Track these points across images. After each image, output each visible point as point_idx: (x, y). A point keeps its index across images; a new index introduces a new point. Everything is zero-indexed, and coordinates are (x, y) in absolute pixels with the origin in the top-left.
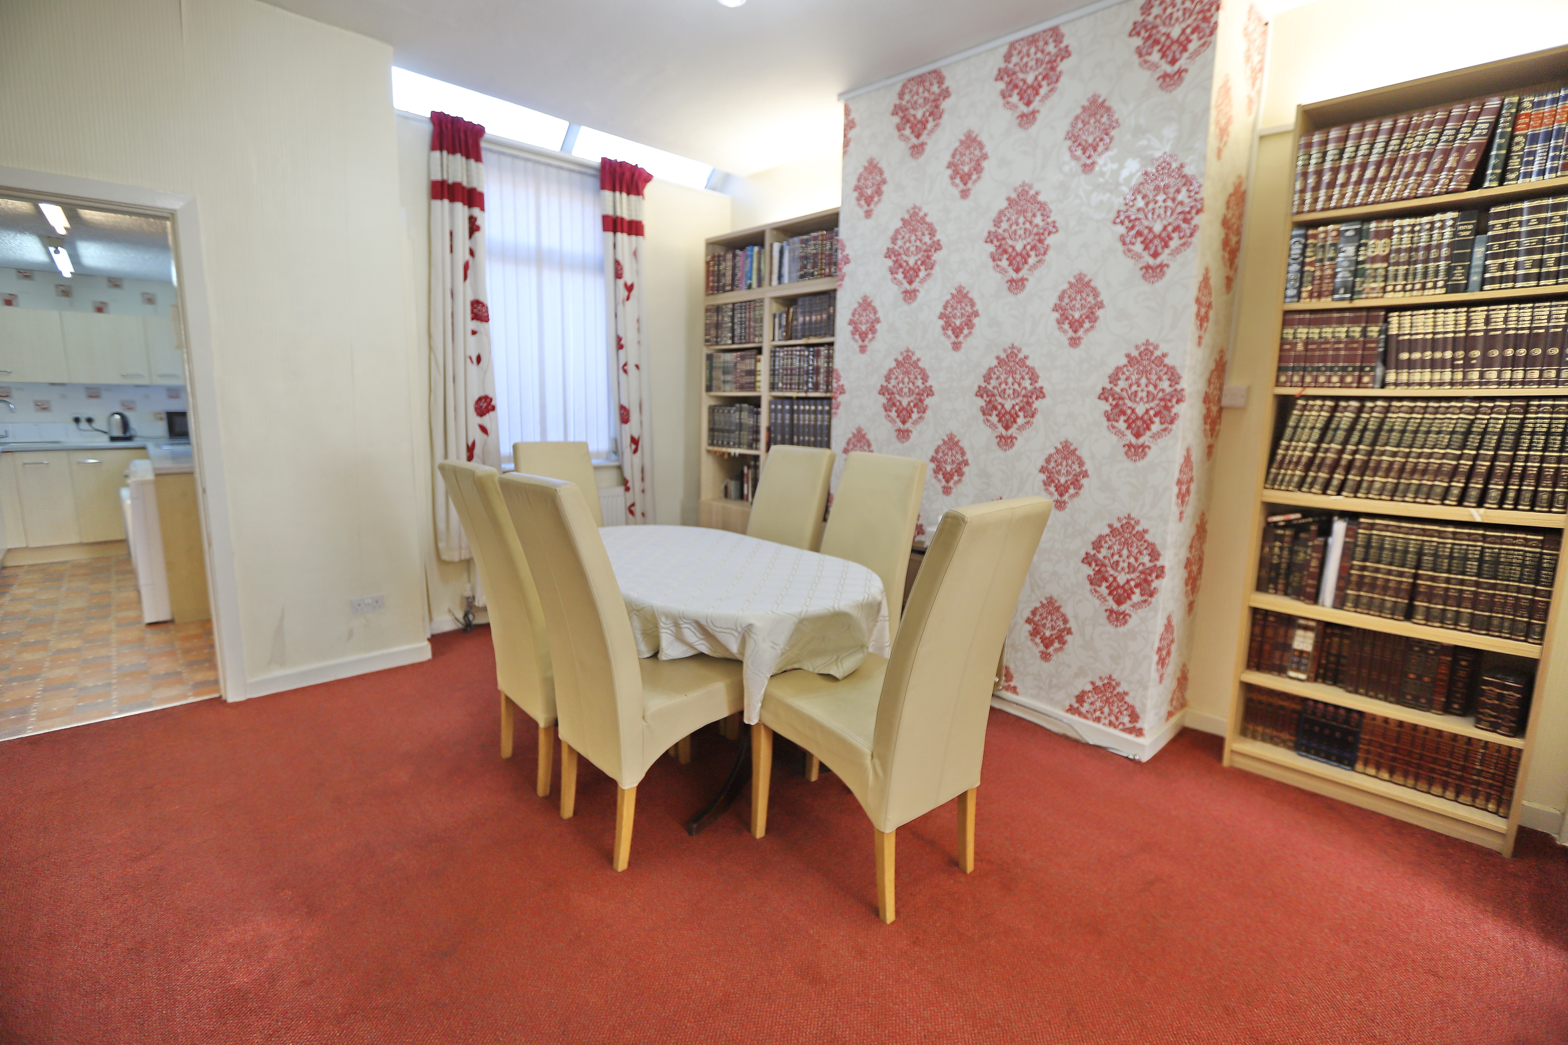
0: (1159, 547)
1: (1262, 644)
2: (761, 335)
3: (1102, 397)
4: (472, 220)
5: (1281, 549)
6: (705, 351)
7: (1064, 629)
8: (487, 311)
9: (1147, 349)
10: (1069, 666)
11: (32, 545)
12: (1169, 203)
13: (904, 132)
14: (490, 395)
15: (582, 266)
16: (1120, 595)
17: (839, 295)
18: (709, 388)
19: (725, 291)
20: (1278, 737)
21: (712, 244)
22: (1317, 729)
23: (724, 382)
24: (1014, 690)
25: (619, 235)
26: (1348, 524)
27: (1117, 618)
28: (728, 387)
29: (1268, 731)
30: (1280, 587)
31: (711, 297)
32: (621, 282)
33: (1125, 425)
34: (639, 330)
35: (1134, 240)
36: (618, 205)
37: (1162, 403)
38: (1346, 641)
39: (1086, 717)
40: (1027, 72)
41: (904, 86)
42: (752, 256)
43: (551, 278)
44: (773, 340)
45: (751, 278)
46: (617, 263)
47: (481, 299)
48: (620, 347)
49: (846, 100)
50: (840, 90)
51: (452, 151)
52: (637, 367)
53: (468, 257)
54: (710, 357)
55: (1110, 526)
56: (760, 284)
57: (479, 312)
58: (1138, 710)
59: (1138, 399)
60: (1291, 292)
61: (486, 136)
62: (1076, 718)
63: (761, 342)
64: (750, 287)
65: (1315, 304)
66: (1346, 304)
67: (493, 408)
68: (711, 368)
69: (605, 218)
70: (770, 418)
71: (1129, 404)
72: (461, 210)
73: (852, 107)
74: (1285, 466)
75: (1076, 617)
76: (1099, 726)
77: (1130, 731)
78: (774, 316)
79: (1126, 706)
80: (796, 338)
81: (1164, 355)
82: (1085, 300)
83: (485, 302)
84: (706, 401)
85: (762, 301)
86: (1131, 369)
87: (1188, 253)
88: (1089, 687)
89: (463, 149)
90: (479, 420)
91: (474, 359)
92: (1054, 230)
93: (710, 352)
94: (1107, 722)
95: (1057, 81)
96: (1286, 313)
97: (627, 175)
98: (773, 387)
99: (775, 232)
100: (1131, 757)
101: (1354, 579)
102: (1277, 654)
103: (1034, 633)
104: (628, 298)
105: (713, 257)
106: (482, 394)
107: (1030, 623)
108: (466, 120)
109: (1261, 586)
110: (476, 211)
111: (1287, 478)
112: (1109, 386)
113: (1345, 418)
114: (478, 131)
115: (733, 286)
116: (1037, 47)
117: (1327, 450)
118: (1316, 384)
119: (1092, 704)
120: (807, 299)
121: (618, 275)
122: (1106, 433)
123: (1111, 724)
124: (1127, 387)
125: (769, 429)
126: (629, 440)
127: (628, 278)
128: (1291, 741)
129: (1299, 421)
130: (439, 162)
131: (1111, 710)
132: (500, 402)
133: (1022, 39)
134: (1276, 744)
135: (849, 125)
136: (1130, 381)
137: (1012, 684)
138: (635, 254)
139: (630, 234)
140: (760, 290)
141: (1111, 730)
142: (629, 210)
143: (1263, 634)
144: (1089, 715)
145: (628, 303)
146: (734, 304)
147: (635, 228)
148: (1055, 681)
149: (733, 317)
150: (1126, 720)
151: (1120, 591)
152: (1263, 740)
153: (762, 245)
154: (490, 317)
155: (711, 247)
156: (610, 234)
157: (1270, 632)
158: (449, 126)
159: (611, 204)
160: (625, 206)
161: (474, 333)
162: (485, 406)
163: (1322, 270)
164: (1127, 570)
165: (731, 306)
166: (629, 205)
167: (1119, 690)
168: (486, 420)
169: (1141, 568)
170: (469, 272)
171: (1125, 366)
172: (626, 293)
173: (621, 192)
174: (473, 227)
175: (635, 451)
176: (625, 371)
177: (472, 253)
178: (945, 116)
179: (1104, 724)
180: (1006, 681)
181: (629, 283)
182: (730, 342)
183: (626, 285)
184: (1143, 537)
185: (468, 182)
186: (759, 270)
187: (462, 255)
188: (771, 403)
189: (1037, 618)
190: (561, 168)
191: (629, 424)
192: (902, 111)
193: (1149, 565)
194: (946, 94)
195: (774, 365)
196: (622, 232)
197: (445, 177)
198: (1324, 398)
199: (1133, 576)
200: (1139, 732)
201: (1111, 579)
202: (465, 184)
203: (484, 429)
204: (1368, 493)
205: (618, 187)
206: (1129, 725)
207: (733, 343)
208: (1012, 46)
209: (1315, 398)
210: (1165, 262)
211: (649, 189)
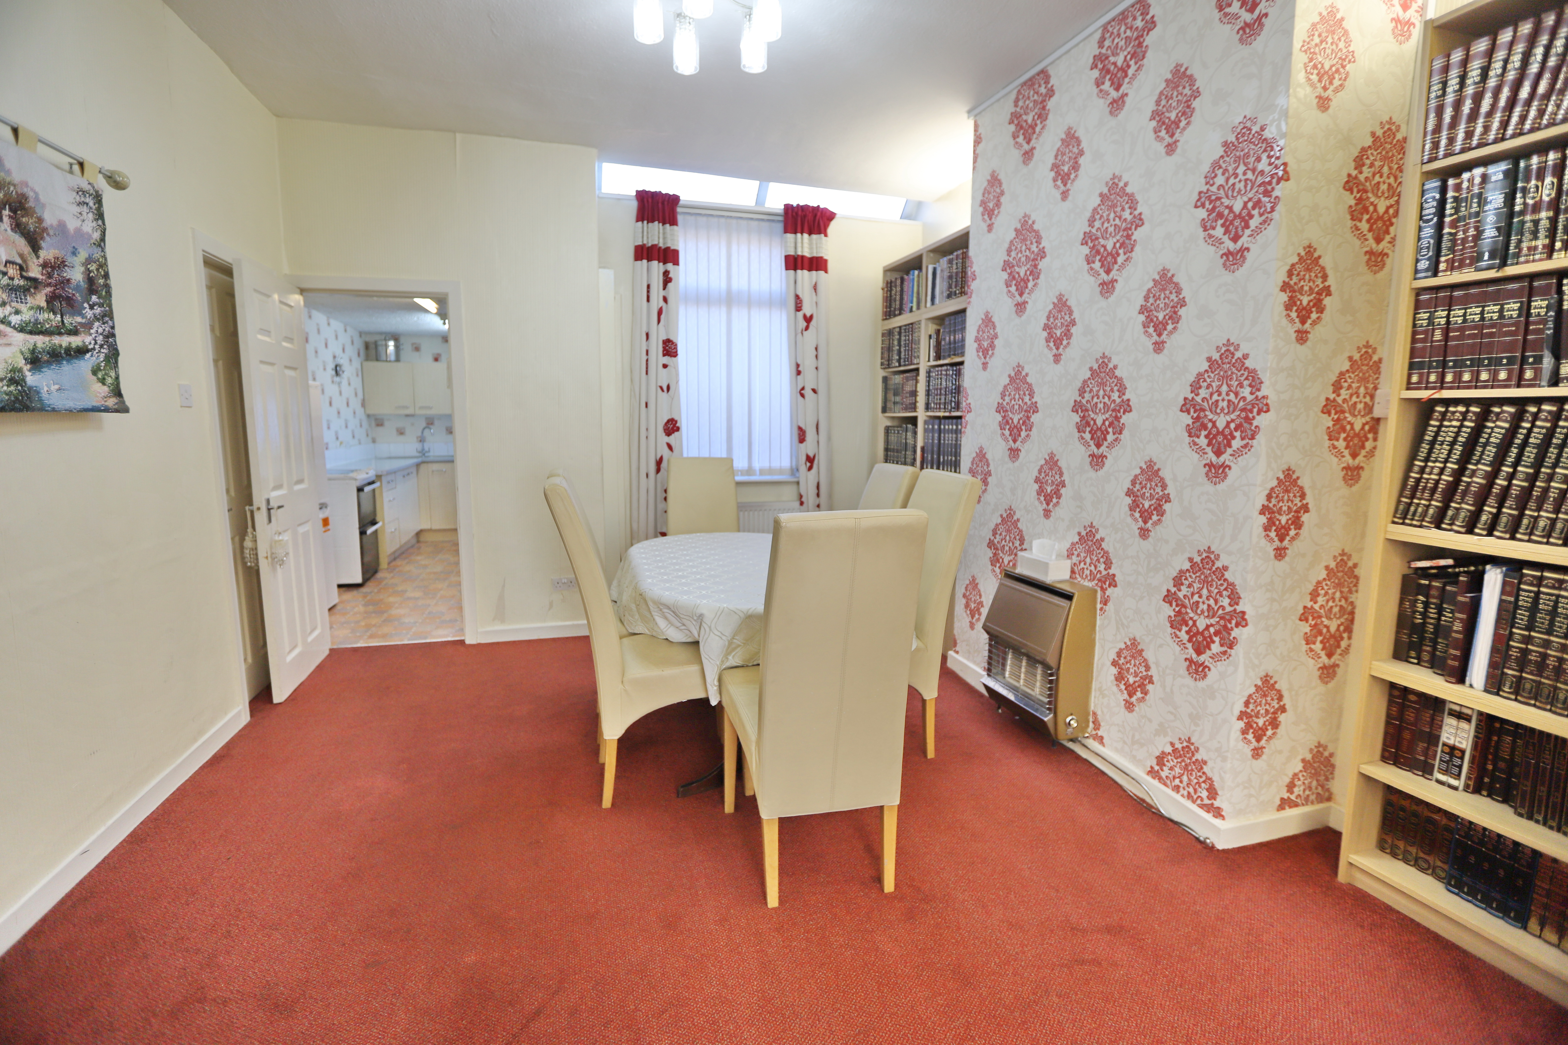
0: (1239, 589)
1: (1400, 729)
2: (918, 357)
3: (1184, 409)
4: (666, 273)
5: (1426, 605)
6: (882, 373)
7: (1147, 677)
8: (676, 348)
9: (1228, 350)
10: (1150, 720)
11: (434, 527)
12: (1250, 175)
13: (1018, 140)
14: (676, 419)
15: (770, 302)
16: (1199, 643)
17: (968, 313)
18: (884, 410)
19: (895, 316)
20: (1427, 861)
21: (889, 270)
22: (1472, 859)
23: (895, 403)
24: (1100, 740)
25: (799, 271)
26: (1505, 575)
27: (1198, 670)
28: (898, 407)
29: (1413, 850)
30: (1426, 656)
31: (886, 322)
32: (800, 315)
33: (1206, 441)
34: (817, 357)
35: (1214, 224)
36: (799, 245)
37: (1243, 415)
38: (1519, 742)
39: (1165, 784)
40: (1118, 54)
41: (1019, 92)
42: (913, 279)
43: (739, 315)
44: (929, 361)
45: (912, 302)
46: (797, 297)
47: (672, 338)
48: (799, 373)
49: (976, 116)
50: (967, 108)
51: (651, 220)
52: (814, 391)
53: (662, 303)
54: (885, 380)
55: (1191, 560)
56: (918, 308)
57: (670, 349)
58: (1216, 785)
59: (1218, 411)
60: (1423, 265)
61: (681, 203)
62: (1156, 782)
63: (918, 364)
64: (911, 311)
65: (1457, 277)
66: (1492, 274)
67: (678, 429)
68: (886, 389)
69: (787, 257)
70: (924, 439)
71: (1211, 416)
72: (657, 267)
73: (979, 122)
74: (1418, 494)
75: (1157, 664)
76: (1178, 797)
77: (1209, 808)
78: (930, 337)
79: (1204, 778)
80: (944, 358)
81: (1246, 356)
82: (1169, 298)
83: (674, 341)
84: (884, 421)
85: (919, 322)
86: (1212, 375)
87: (1270, 231)
88: (1169, 749)
89: (661, 218)
90: (667, 439)
91: (665, 389)
92: (1140, 223)
93: (885, 374)
94: (1185, 793)
95: (1144, 57)
96: (1419, 292)
97: (810, 217)
98: (927, 407)
99: (932, 255)
100: (1202, 839)
101: (1514, 653)
102: (1421, 746)
103: (1120, 678)
104: (807, 328)
105: (887, 283)
106: (670, 417)
107: (1115, 666)
108: (664, 192)
109: (1400, 653)
110: (670, 266)
111: (1420, 510)
112: (1190, 396)
113: (1497, 429)
114: (674, 200)
115: (901, 311)
116: (1126, 24)
117: (1473, 473)
118: (1458, 384)
119: (1171, 769)
120: (952, 317)
121: (798, 308)
122: (1188, 450)
123: (1189, 796)
124: (1208, 396)
125: (923, 449)
126: (804, 458)
127: (807, 310)
128: (1443, 870)
129: (1437, 434)
130: (641, 230)
131: (1189, 779)
132: (683, 424)
133: (1113, 20)
134: (1422, 870)
135: (978, 141)
136: (1211, 390)
137: (1100, 733)
138: (815, 288)
139: (810, 270)
140: (919, 311)
141: (1189, 804)
142: (811, 248)
143: (1401, 717)
144: (1168, 782)
145: (805, 333)
146: (900, 327)
147: (817, 264)
148: (1137, 737)
149: (899, 340)
150: (1204, 794)
151: (1200, 638)
152: (1406, 861)
153: (920, 268)
154: (679, 352)
155: (889, 274)
156: (792, 272)
157: (1410, 716)
158: (650, 200)
159: (793, 245)
160: (806, 245)
161: (665, 366)
162: (671, 427)
163: (1465, 232)
164: (1206, 614)
165: (898, 330)
166: (811, 244)
167: (1198, 756)
168: (672, 439)
169: (1220, 612)
170: (662, 317)
171: (1206, 371)
172: (805, 324)
173: (802, 233)
174: (667, 279)
175: (810, 468)
176: (803, 395)
177: (665, 300)
178: (1050, 117)
179: (1183, 796)
180: (1095, 729)
181: (808, 315)
182: (897, 364)
183: (805, 316)
184: (1223, 575)
185: (664, 244)
186: (918, 293)
187: (656, 301)
188: (926, 422)
189: (1122, 661)
190: (752, 219)
191: (804, 443)
192: (1017, 118)
193: (1229, 609)
194: (1051, 93)
195: (929, 386)
196: (802, 269)
197: (645, 242)
198: (1467, 402)
199: (1213, 621)
200: (1218, 813)
201: (1191, 623)
202: (661, 245)
203: (670, 447)
204: (1531, 534)
205: (799, 229)
206: (1207, 801)
207: (900, 366)
208: (1105, 28)
209: (1456, 402)
210: (1246, 245)
211: (833, 227)
